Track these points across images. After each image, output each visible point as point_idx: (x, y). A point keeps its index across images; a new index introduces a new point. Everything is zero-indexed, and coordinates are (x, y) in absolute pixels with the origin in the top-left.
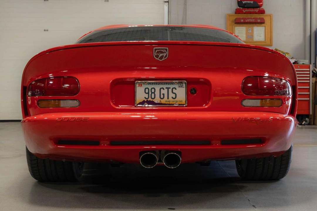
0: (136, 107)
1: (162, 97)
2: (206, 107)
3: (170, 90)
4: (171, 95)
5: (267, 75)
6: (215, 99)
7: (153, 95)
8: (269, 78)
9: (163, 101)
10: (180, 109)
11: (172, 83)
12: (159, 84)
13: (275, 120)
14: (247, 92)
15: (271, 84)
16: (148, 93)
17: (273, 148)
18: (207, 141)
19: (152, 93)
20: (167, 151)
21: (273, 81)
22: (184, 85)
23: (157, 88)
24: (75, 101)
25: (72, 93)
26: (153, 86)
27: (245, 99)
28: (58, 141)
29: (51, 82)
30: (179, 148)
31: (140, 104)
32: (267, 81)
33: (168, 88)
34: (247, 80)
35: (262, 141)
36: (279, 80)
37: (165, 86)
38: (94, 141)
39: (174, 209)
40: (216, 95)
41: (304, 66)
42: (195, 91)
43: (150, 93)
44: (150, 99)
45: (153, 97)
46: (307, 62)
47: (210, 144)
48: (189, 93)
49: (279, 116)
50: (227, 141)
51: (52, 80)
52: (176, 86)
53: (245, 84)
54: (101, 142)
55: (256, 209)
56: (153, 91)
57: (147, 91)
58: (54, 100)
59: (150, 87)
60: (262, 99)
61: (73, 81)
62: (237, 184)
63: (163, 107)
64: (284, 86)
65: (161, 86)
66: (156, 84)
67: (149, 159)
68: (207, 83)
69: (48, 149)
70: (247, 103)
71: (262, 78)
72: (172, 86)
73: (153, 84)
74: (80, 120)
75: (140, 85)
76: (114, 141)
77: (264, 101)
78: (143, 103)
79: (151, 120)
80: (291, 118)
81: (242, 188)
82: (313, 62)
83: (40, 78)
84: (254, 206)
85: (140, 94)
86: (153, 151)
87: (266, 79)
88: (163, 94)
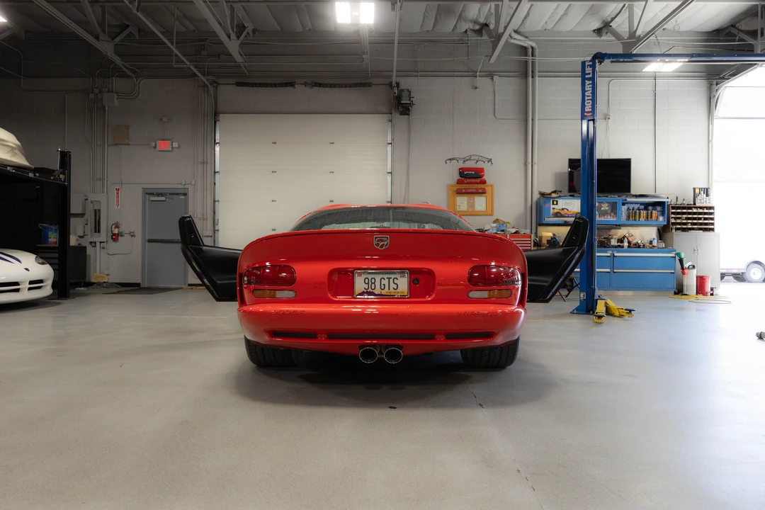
0: (355, 298)
1: (383, 287)
2: (430, 299)
3: (391, 280)
4: (392, 285)
5: (493, 264)
6: (439, 288)
7: (373, 285)
8: (496, 266)
9: (384, 292)
10: (400, 300)
11: (393, 273)
12: (380, 273)
13: (503, 313)
14: (473, 282)
15: (498, 273)
16: (368, 283)
17: (500, 340)
18: (431, 336)
19: (372, 283)
20: (387, 346)
21: (501, 269)
22: (406, 275)
23: (378, 278)
24: (291, 292)
25: (289, 282)
26: (373, 276)
27: (471, 291)
28: (273, 334)
29: (267, 271)
30: (400, 342)
31: (360, 294)
32: (494, 270)
33: (389, 278)
34: (474, 269)
35: (490, 335)
36: (507, 268)
37: (385, 276)
38: (312, 335)
39: (395, 408)
40: (439, 285)
41: (525, 235)
42: (418, 281)
43: (370, 283)
44: (370, 290)
45: (373, 288)
46: (528, 231)
47: (433, 338)
48: (412, 284)
49: (508, 309)
50: (451, 336)
51: (269, 268)
52: (398, 276)
53: (471, 274)
54: (319, 336)
55: (483, 410)
56: (373, 281)
57: (367, 281)
58: (269, 290)
59: (370, 277)
60: (490, 290)
61: (289, 270)
62: (462, 373)
63: (385, 299)
64: (513, 274)
65: (382, 276)
66: (377, 273)
67: (369, 354)
68: (430, 273)
69: (264, 339)
70: (474, 294)
71: (489, 267)
72: (393, 276)
73: (373, 273)
74: (296, 313)
75: (360, 275)
76: (332, 335)
77: (492, 292)
78: (362, 294)
79: (372, 315)
80: (520, 310)
81: (467, 378)
82: (534, 231)
83: (257, 265)
84: (481, 405)
85: (360, 284)
86: (374, 345)
87: (493, 268)
88: (384, 285)
